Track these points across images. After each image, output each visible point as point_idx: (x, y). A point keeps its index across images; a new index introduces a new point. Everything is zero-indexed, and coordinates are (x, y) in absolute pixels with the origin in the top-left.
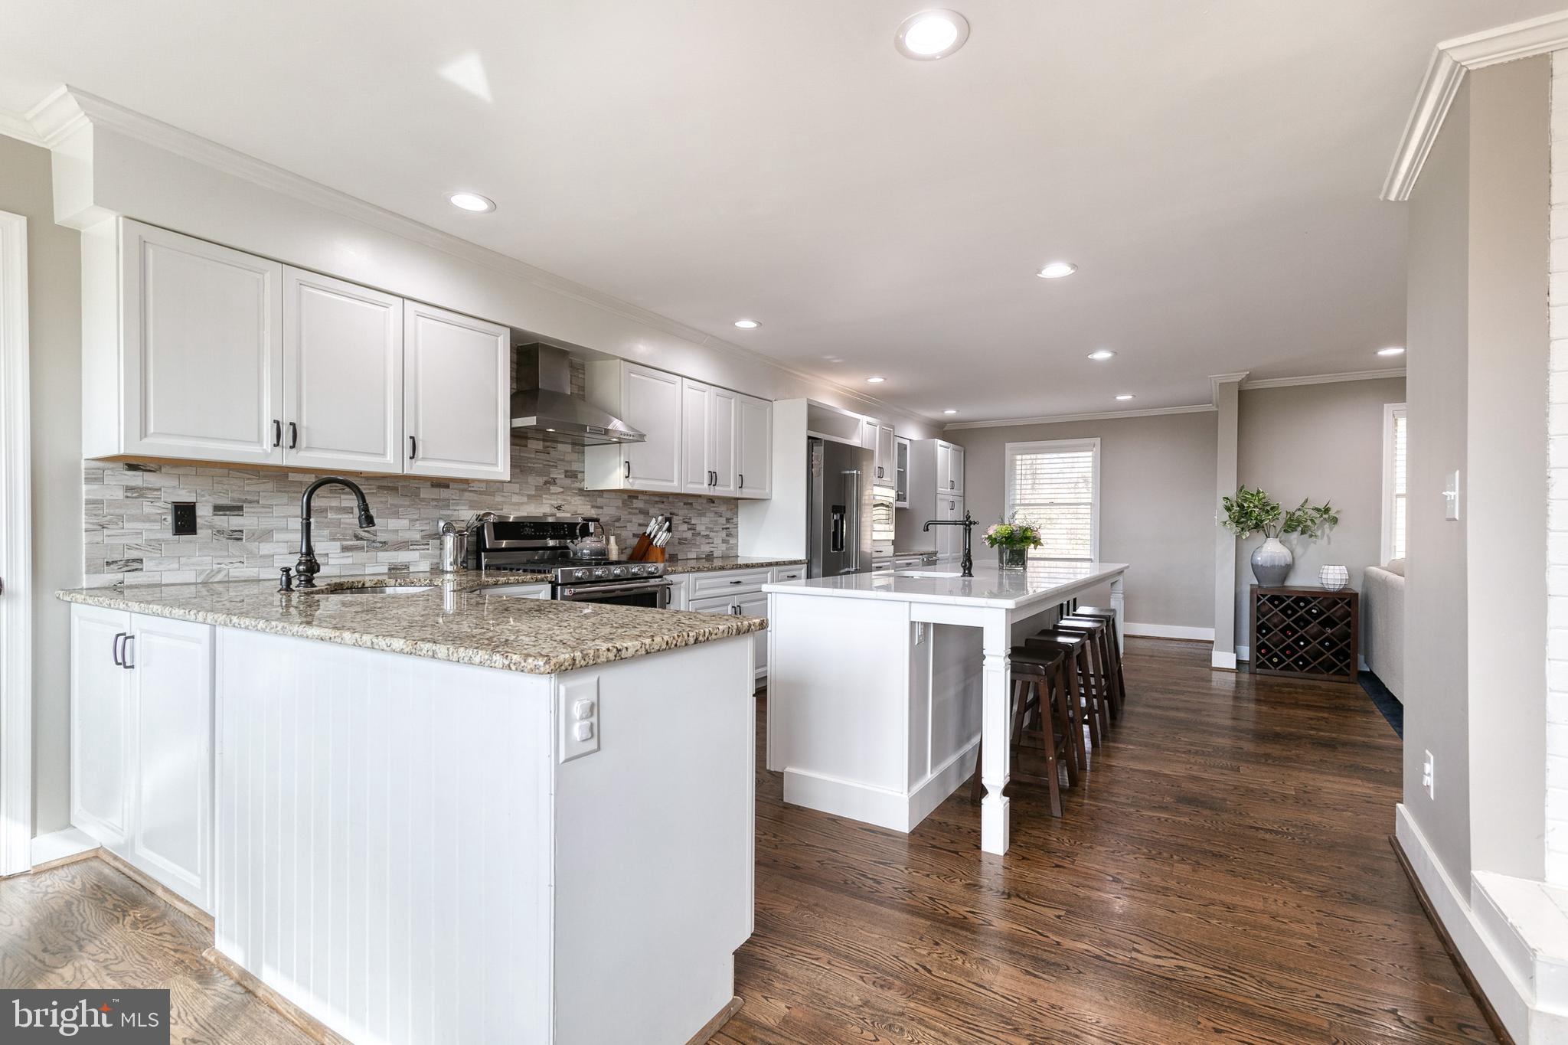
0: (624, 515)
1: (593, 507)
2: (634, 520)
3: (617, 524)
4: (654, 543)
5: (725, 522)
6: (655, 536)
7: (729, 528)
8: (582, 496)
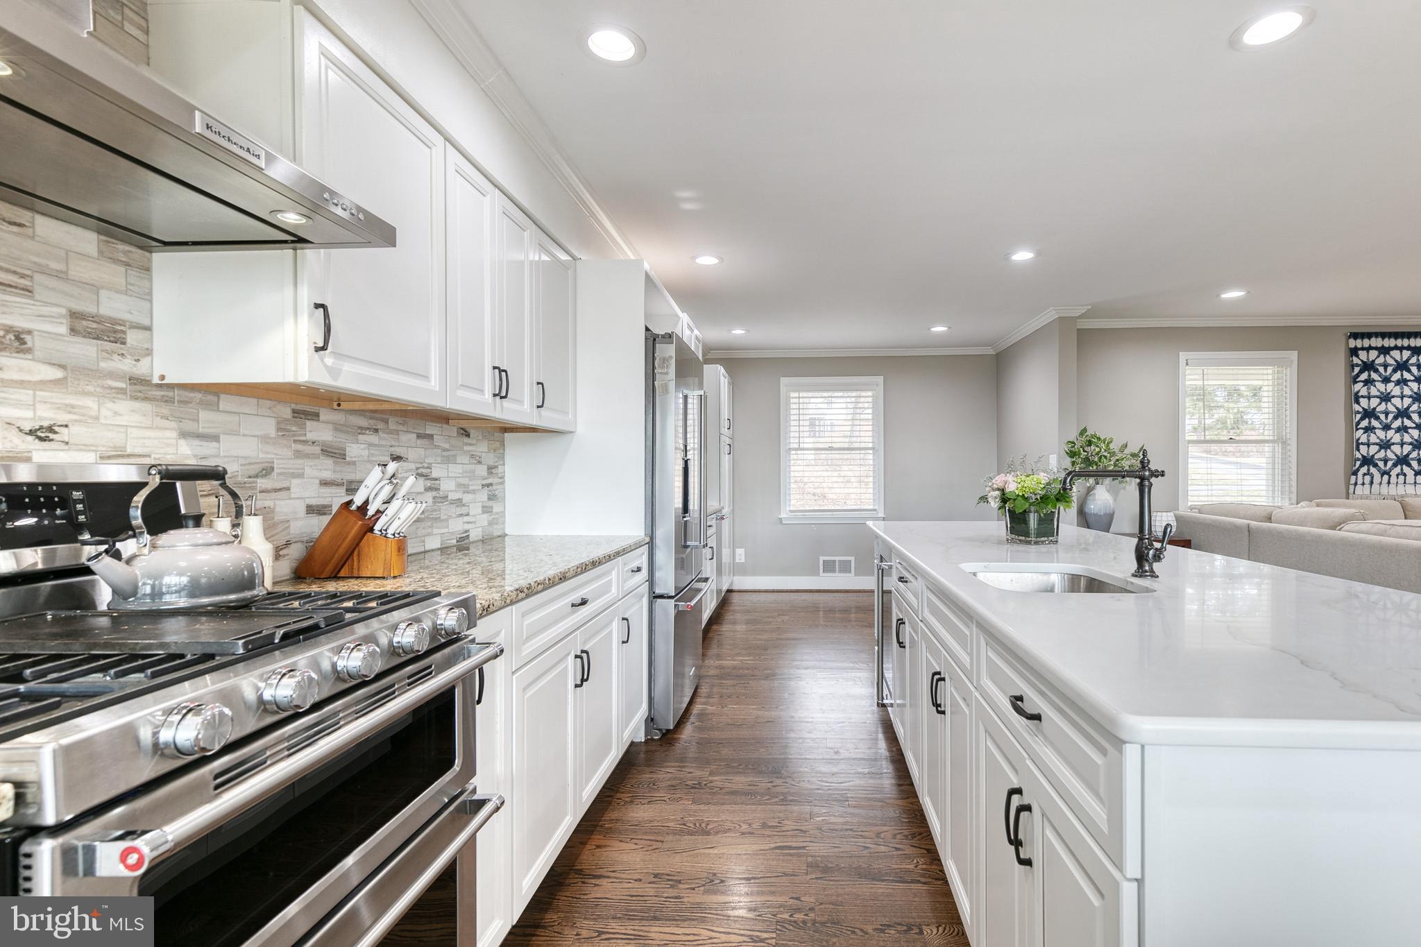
0: (282, 457)
1: (184, 435)
2: (308, 471)
3: (262, 483)
4: (377, 527)
5: (485, 473)
6: (379, 512)
7: (491, 485)
8: (146, 399)
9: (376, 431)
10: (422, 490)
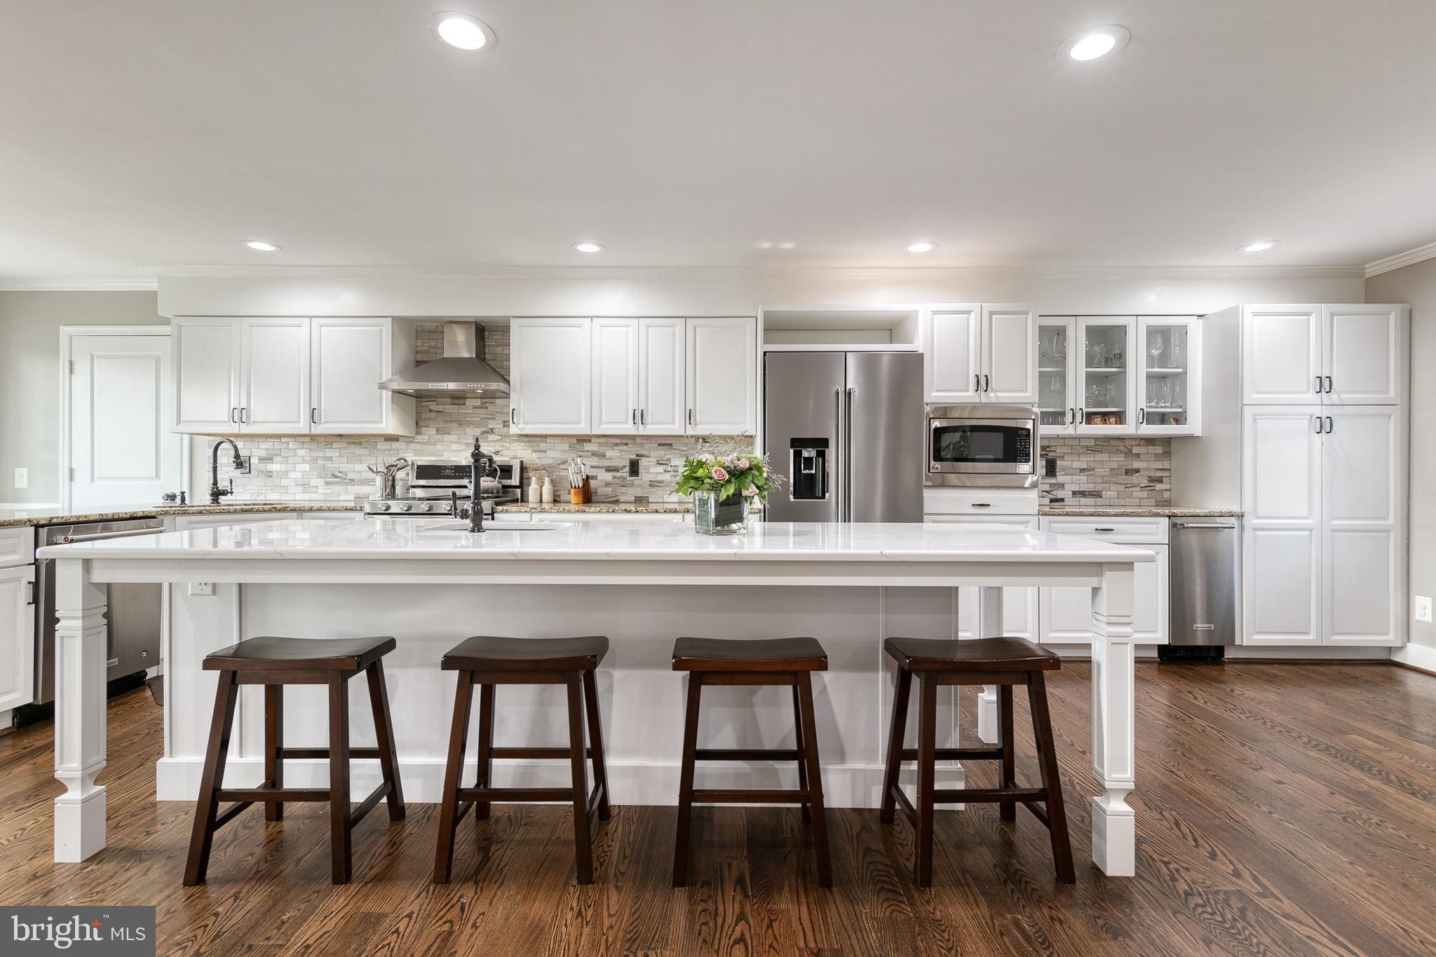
0: (569, 456)
1: (534, 451)
8: (522, 442)
9: (627, 444)
10: (663, 471)
